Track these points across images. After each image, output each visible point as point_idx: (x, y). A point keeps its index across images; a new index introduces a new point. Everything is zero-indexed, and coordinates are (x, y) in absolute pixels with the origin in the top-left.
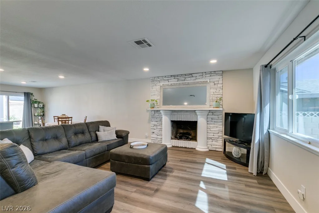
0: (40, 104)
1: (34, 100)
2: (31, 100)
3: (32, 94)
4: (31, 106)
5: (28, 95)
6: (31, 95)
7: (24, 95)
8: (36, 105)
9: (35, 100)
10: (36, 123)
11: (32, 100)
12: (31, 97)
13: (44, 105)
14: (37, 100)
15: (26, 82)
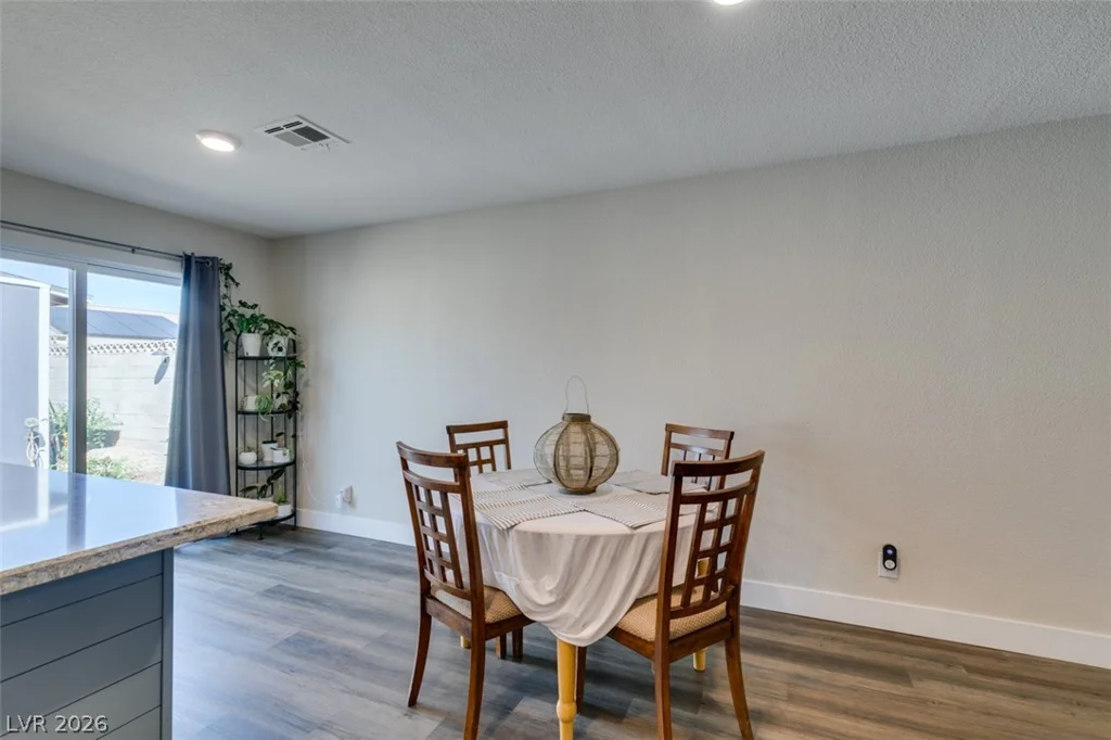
0: (276, 338)
1: (242, 310)
2: (222, 308)
3: (229, 268)
4: (224, 347)
5: (202, 274)
6: (222, 278)
7: (180, 275)
8: (251, 344)
9: (248, 313)
10: (248, 458)
11: (228, 309)
12: (223, 290)
13: (294, 345)
14: (257, 312)
15: (236, 140)
